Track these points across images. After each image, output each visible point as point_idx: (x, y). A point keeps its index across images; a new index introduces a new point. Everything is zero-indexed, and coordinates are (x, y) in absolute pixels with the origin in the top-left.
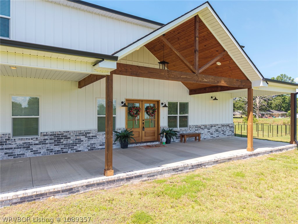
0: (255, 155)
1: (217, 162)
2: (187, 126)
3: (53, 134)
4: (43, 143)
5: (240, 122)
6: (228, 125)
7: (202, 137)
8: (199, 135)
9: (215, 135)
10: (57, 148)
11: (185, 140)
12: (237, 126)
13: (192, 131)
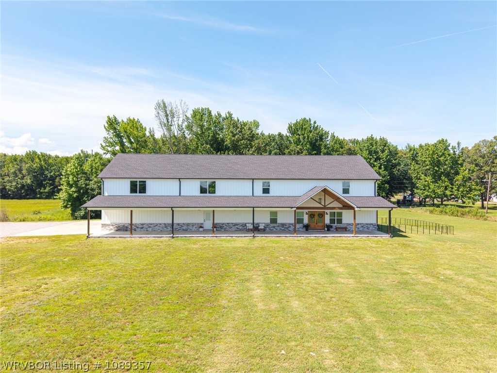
1: (334, 236)
2: (341, 223)
3: (281, 224)
4: (278, 226)
6: (372, 224)
7: (349, 229)
10: (283, 229)
13: (345, 226)
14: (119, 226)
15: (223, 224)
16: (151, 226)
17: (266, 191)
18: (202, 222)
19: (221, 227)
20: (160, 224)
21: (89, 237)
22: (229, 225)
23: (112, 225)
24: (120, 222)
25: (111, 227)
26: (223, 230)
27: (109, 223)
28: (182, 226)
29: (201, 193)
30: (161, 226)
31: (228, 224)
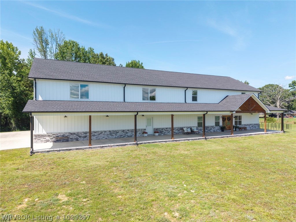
0: (267, 133)
2: (241, 124)
5: (263, 122)
6: (257, 124)
7: (247, 129)
8: (246, 128)
9: (252, 128)
11: (241, 130)
12: (261, 125)
13: (243, 126)
14: (57, 136)
15: (162, 129)
16: (96, 134)
17: (195, 99)
18: (144, 128)
19: (161, 132)
20: (105, 132)
21: (34, 153)
22: (168, 129)
23: (49, 136)
24: (60, 132)
25: (48, 138)
26: (163, 135)
27: (44, 133)
28: (127, 133)
29: (143, 100)
30: (106, 134)
31: (166, 129)
